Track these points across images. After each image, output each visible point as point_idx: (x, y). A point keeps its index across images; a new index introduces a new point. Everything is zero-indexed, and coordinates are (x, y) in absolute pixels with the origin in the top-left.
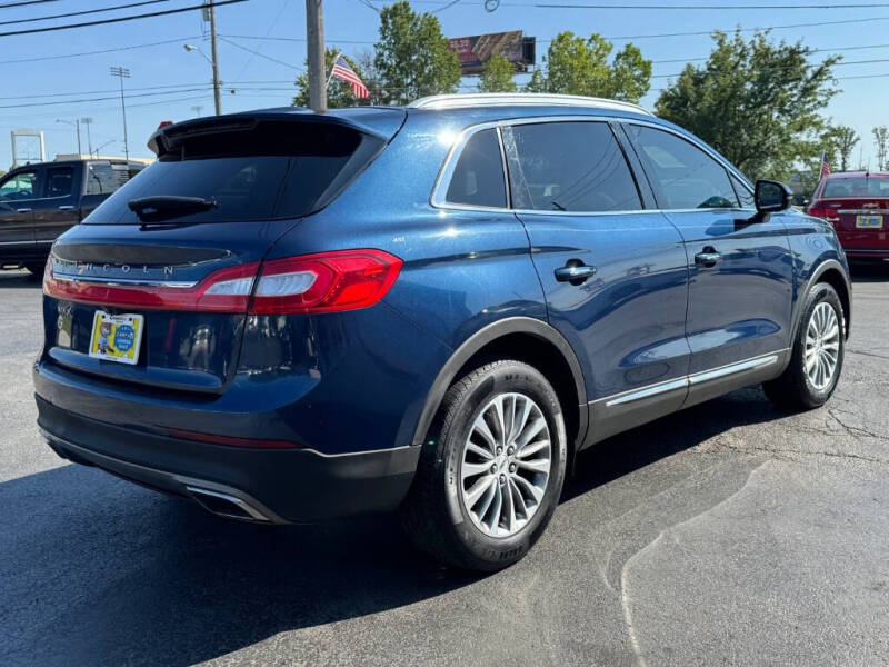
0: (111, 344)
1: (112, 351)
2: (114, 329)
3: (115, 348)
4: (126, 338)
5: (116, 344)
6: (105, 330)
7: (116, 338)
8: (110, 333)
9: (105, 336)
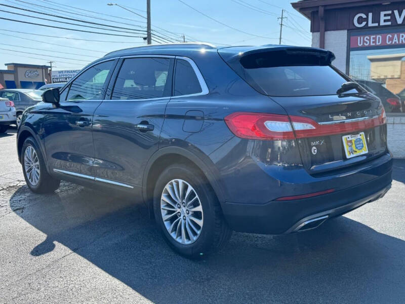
0: (354, 148)
1: (356, 152)
2: (353, 142)
3: (357, 150)
4: (360, 144)
5: (357, 148)
6: (349, 144)
7: (356, 146)
8: (352, 145)
9: (350, 146)
